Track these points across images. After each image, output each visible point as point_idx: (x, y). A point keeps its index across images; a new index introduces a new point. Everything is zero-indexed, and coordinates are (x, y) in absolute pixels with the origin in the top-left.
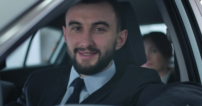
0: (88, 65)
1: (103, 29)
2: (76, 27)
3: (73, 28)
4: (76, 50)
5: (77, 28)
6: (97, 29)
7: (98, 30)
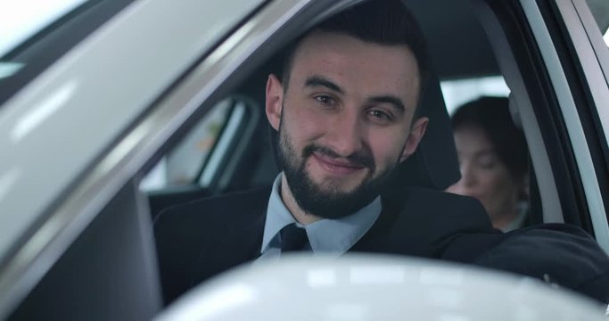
0: (335, 191)
1: (389, 114)
2: (323, 94)
3: (313, 94)
4: (309, 151)
5: (322, 97)
6: (372, 113)
7: (375, 114)
